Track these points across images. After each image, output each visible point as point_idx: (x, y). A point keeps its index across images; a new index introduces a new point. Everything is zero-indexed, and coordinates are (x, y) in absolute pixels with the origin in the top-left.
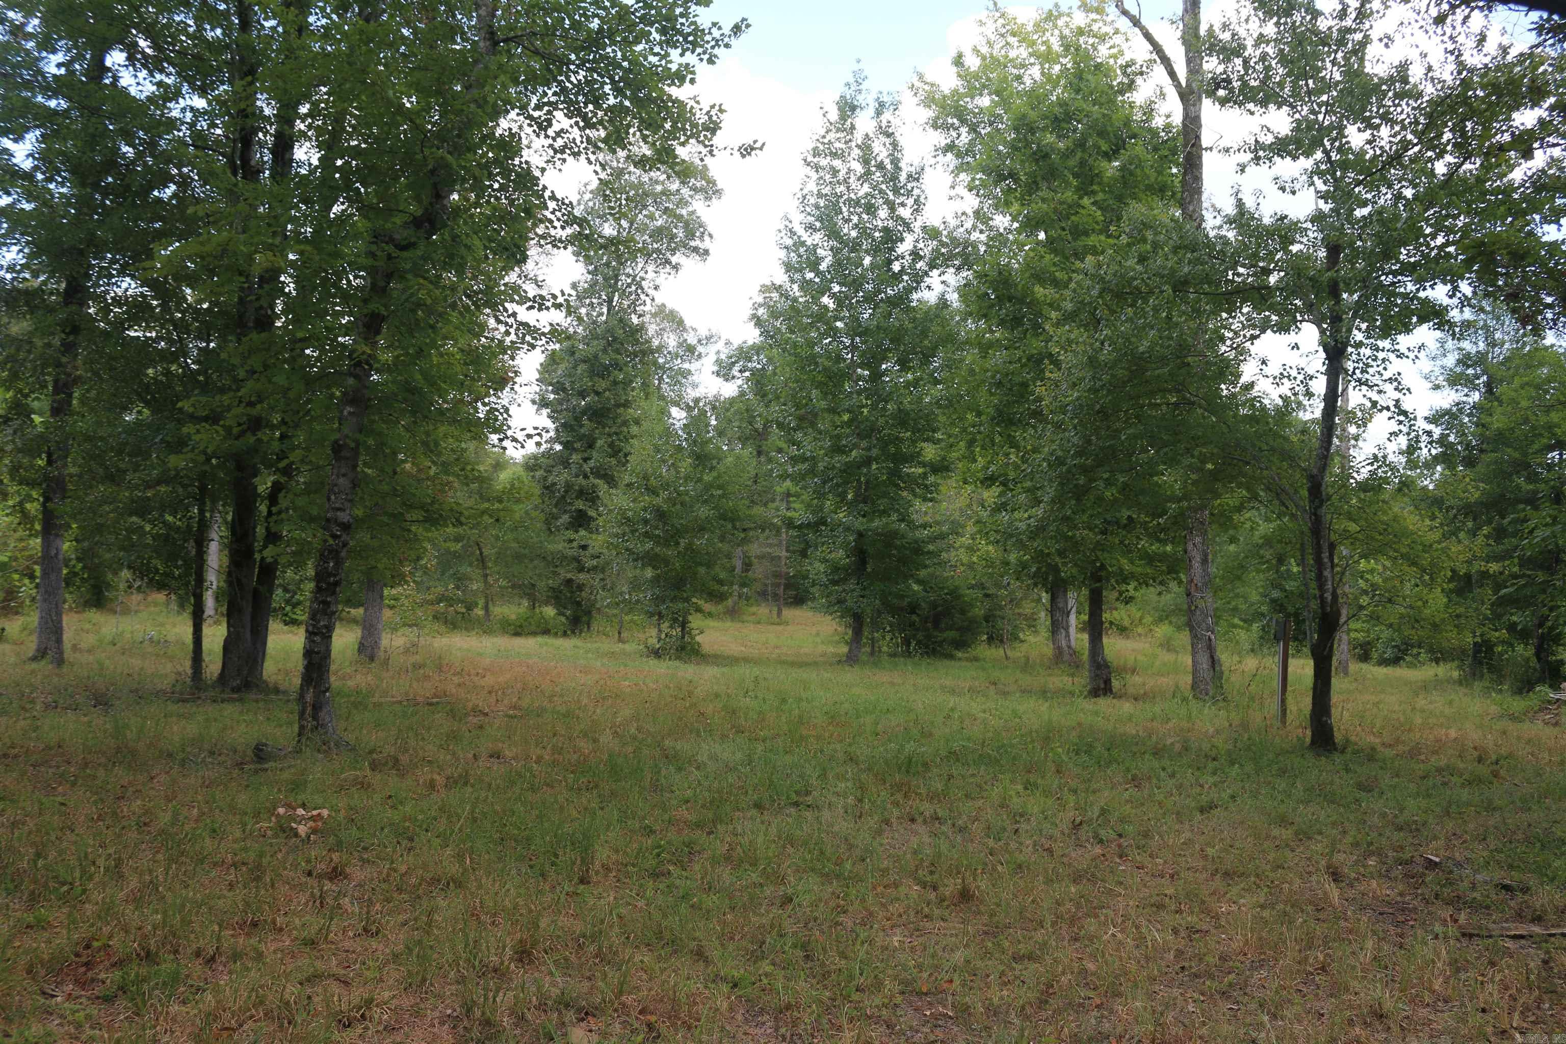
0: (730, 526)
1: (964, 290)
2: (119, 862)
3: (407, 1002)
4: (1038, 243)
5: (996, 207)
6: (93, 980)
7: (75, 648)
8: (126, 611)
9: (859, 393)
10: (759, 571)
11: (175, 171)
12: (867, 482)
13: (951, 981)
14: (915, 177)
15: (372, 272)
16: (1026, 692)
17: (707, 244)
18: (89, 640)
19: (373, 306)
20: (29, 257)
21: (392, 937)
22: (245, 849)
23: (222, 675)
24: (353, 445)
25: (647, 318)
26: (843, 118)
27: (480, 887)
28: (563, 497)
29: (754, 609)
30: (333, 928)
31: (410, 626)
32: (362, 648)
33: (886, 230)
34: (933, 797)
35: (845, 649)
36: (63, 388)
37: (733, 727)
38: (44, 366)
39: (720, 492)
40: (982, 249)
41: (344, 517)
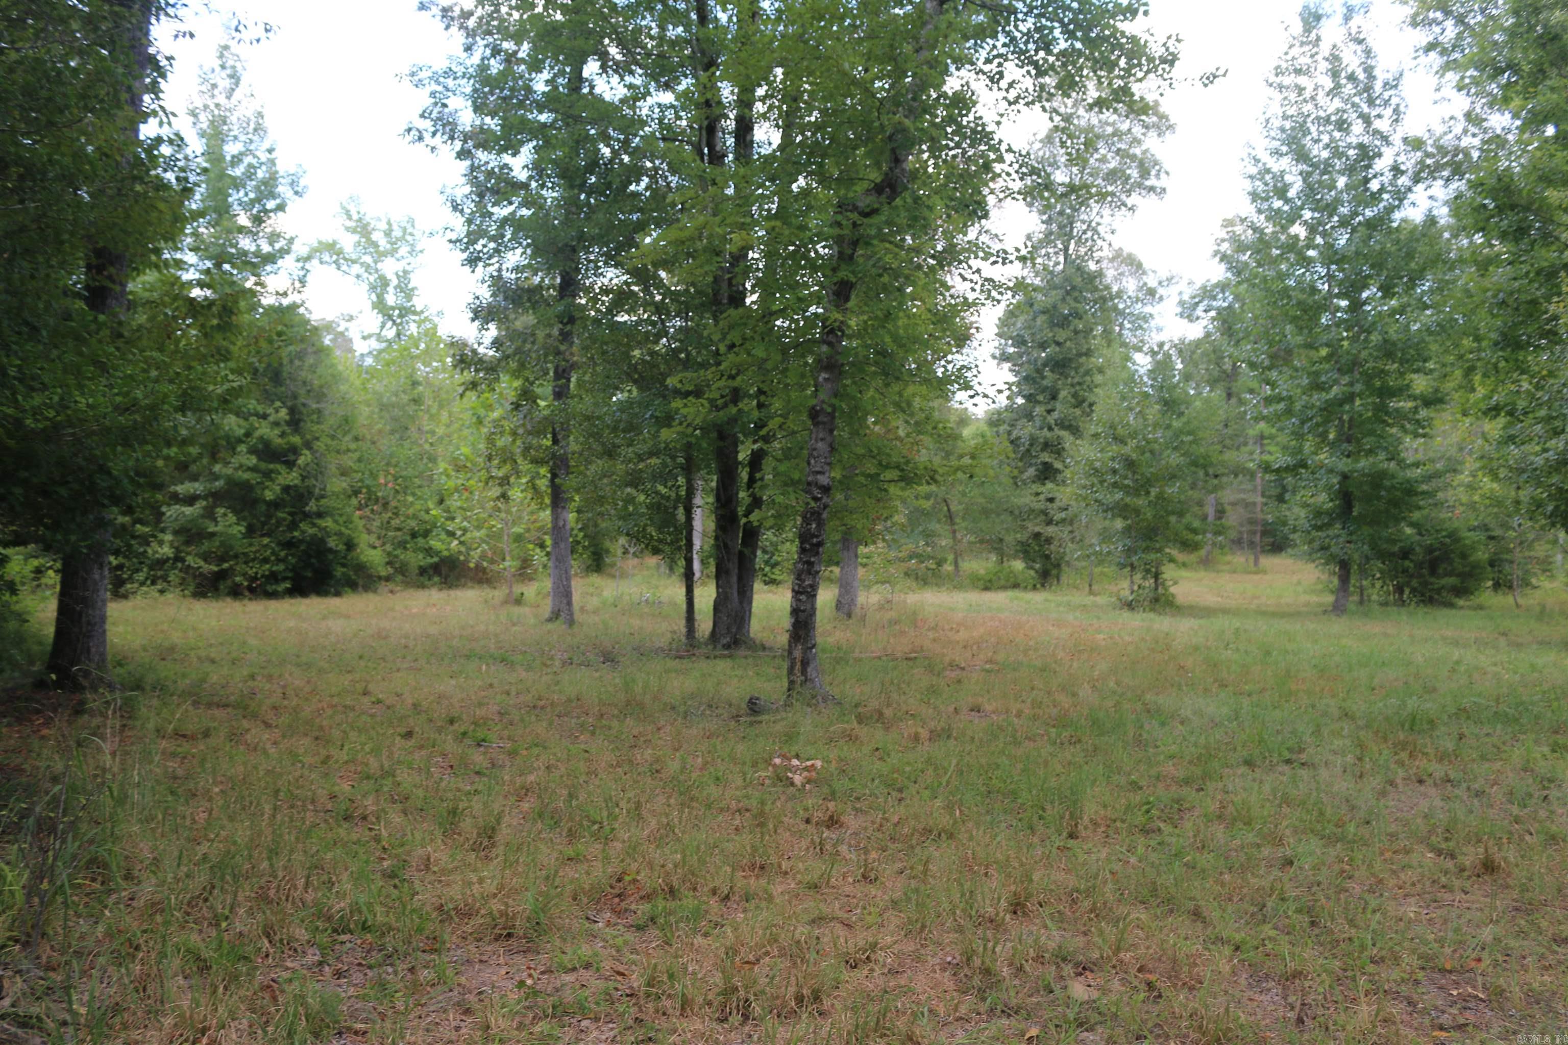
0: (1201, 473)
1: (1455, 205)
2: (638, 805)
3: (909, 947)
4: (1546, 140)
5: (1491, 105)
6: (626, 910)
7: (582, 609)
8: (624, 575)
9: (1338, 325)
10: (1232, 519)
11: (649, 164)
12: (1351, 420)
13: (1479, 960)
14: (1391, 85)
15: (839, 240)
16: (1544, 644)
17: (1163, 182)
18: (594, 602)
19: (843, 274)
20: (532, 257)
21: (889, 884)
22: (747, 797)
23: (713, 633)
24: (829, 410)
25: (1104, 264)
26: (1308, 29)
27: (971, 838)
28: (1028, 451)
29: (1229, 558)
30: (834, 872)
31: (883, 583)
32: (839, 605)
33: (1361, 146)
34: (1442, 758)
35: (1330, 599)
36: (562, 374)
37: (1215, 681)
38: (546, 355)
39: (1190, 438)
40: (1475, 155)
41: (823, 480)
